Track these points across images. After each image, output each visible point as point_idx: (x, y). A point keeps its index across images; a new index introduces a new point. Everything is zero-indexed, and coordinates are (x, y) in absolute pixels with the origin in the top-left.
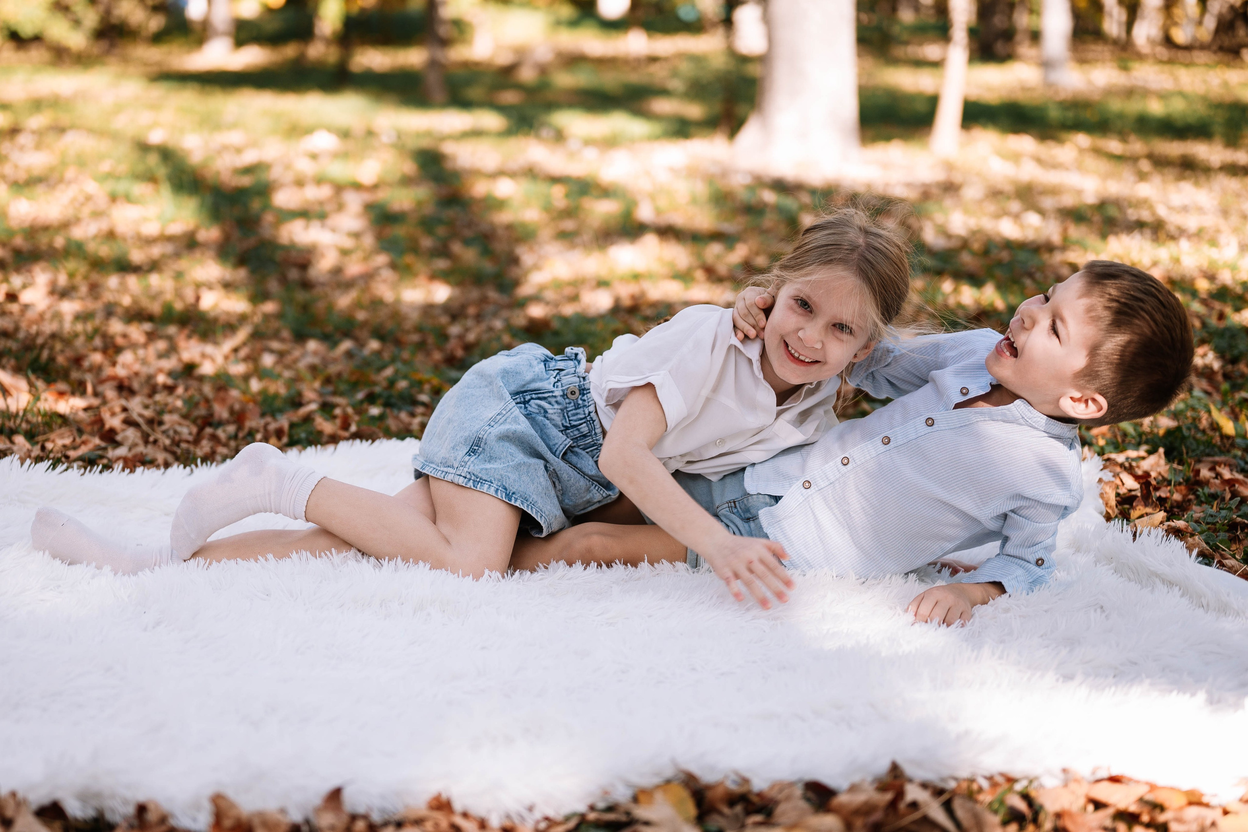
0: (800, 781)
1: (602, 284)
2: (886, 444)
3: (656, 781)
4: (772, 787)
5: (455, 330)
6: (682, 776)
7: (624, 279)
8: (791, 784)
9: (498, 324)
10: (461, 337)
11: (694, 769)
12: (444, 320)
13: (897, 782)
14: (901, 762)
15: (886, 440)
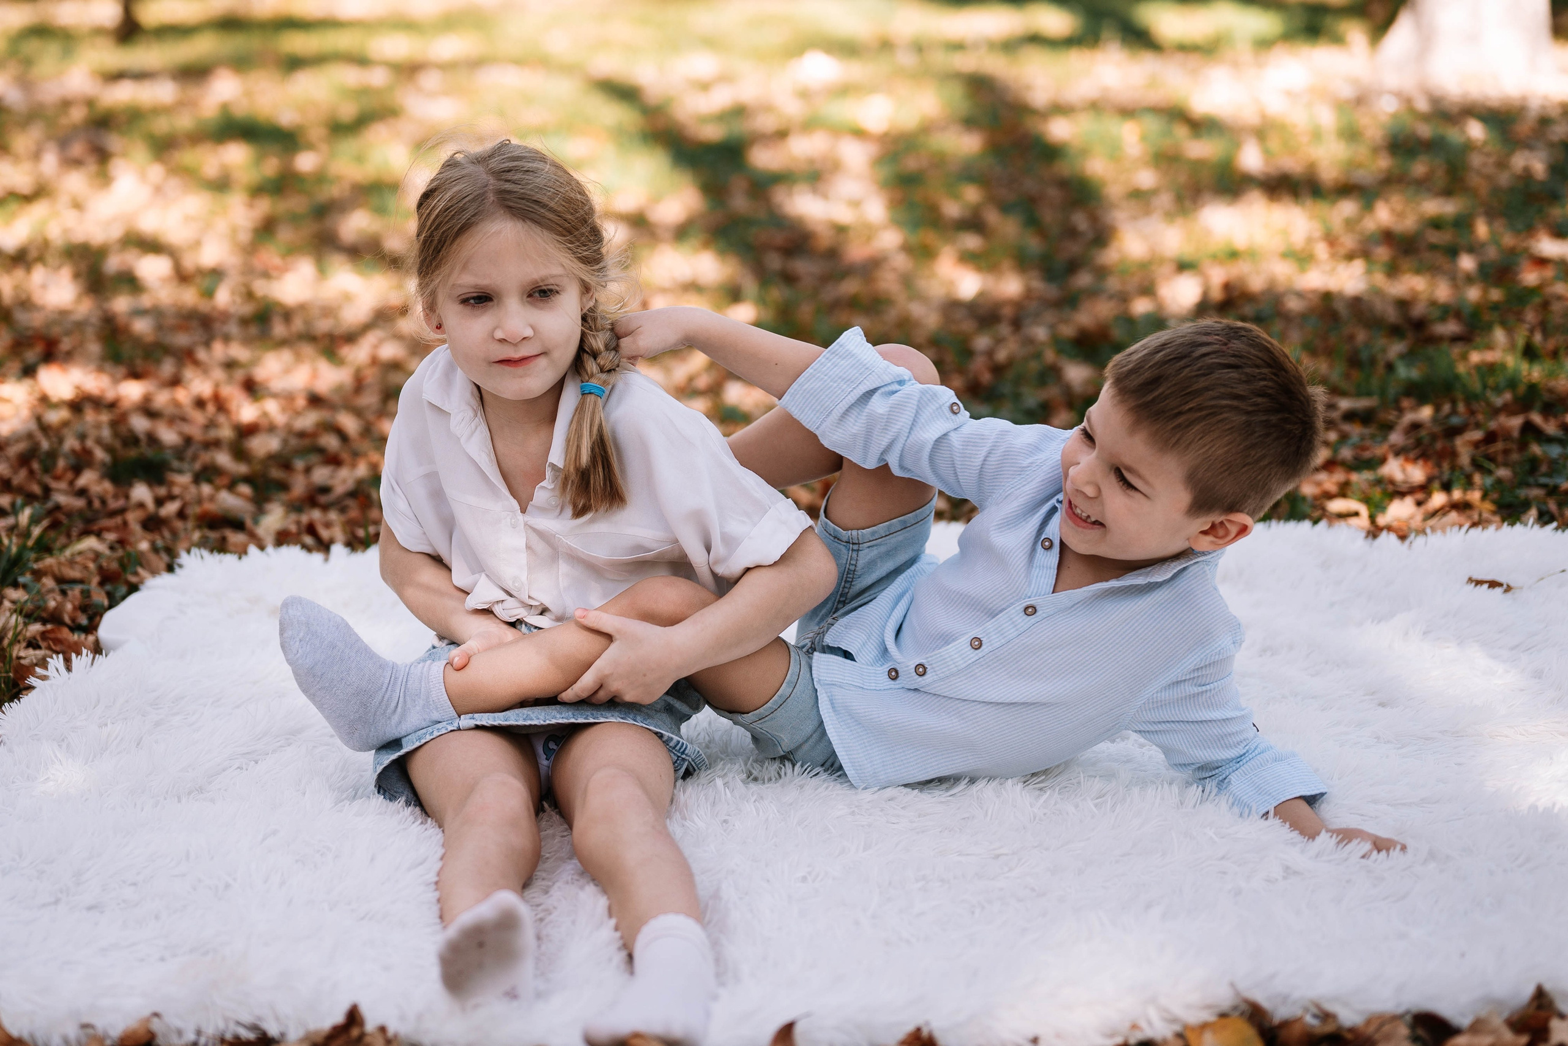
0: (1407, 1012)
1: (1183, 266)
2: (976, 649)
3: (1208, 1016)
4: (1369, 1022)
5: (982, 342)
6: (1244, 1007)
7: (1216, 258)
8: (1395, 1018)
9: (1041, 333)
10: (990, 353)
11: (1261, 998)
12: (968, 326)
13: (1543, 1014)
14: (1548, 987)
15: (977, 643)
